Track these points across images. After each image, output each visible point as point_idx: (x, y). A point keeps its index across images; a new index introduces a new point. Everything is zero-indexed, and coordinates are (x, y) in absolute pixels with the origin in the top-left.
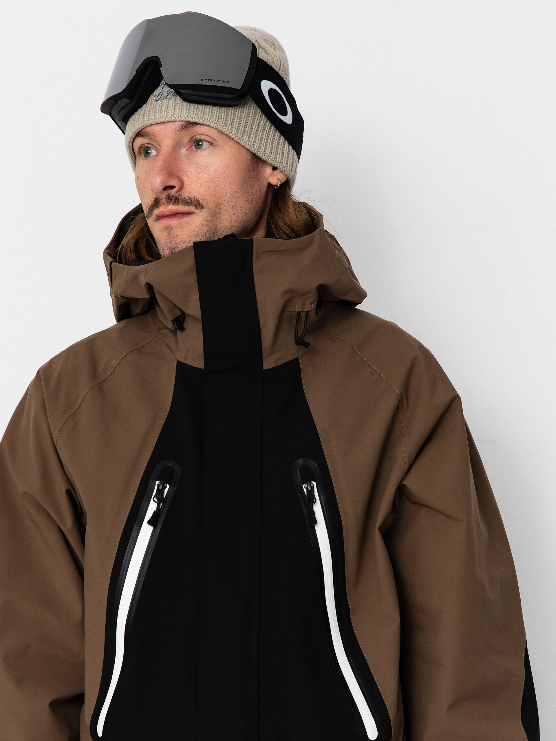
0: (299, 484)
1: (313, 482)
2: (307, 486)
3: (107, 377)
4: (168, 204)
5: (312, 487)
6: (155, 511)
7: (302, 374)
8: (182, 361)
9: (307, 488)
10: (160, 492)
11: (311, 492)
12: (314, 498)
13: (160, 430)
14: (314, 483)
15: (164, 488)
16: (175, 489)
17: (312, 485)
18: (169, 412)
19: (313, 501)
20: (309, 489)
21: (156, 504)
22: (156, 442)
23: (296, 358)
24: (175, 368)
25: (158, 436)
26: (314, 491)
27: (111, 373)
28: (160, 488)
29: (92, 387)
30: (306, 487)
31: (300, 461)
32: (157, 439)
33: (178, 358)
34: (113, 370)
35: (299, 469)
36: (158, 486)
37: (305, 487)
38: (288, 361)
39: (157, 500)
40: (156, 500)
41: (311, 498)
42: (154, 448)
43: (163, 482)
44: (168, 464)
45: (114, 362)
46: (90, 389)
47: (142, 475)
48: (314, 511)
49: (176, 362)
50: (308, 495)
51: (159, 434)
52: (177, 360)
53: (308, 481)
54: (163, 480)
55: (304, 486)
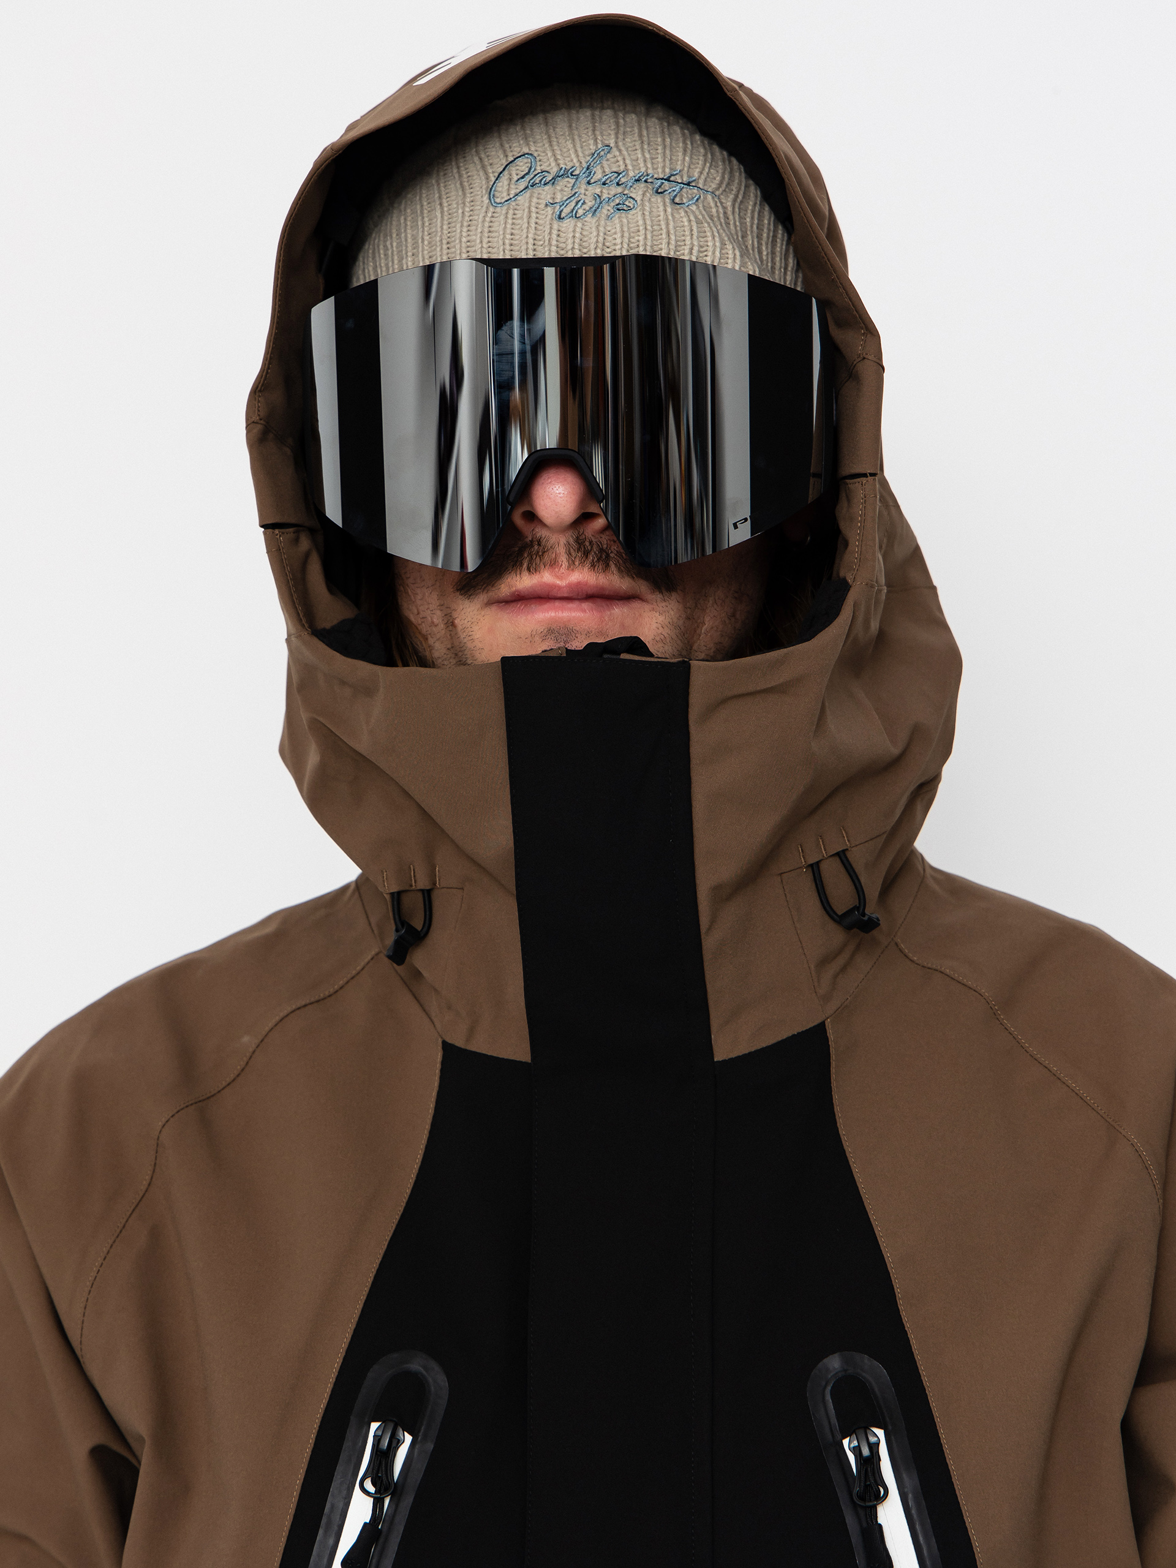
0: (830, 1437)
1: (877, 1431)
2: (855, 1443)
3: (224, 1084)
4: (571, 566)
5: (874, 1448)
6: (365, 1524)
7: (833, 1077)
8: (460, 1043)
9: (857, 1451)
10: (383, 1457)
11: (870, 1463)
12: (879, 1482)
13: (382, 1252)
14: (880, 1433)
15: (394, 1445)
16: (430, 1446)
17: (873, 1440)
18: (409, 1198)
19: (874, 1493)
20: (866, 1452)
21: (370, 1501)
22: (367, 1289)
23: (821, 1023)
24: (439, 1066)
25: (374, 1271)
26: (880, 1460)
27: (236, 1073)
28: (385, 1443)
29: (178, 1108)
30: (854, 1447)
31: (834, 1363)
32: (370, 1280)
33: (443, 1037)
34: (243, 1064)
35: (829, 1388)
36: (378, 1439)
37: (852, 1445)
38: (794, 1035)
39: (374, 1484)
40: (369, 1486)
41: (869, 1485)
42: (362, 1311)
43: (391, 1426)
44: (405, 1366)
45: (246, 1039)
46: (171, 1115)
47: (325, 1401)
48: (880, 1526)
49: (440, 1048)
50: (863, 1472)
51: (376, 1266)
52: (445, 1043)
53: (858, 1426)
54: (394, 1421)
55: (846, 1442)
